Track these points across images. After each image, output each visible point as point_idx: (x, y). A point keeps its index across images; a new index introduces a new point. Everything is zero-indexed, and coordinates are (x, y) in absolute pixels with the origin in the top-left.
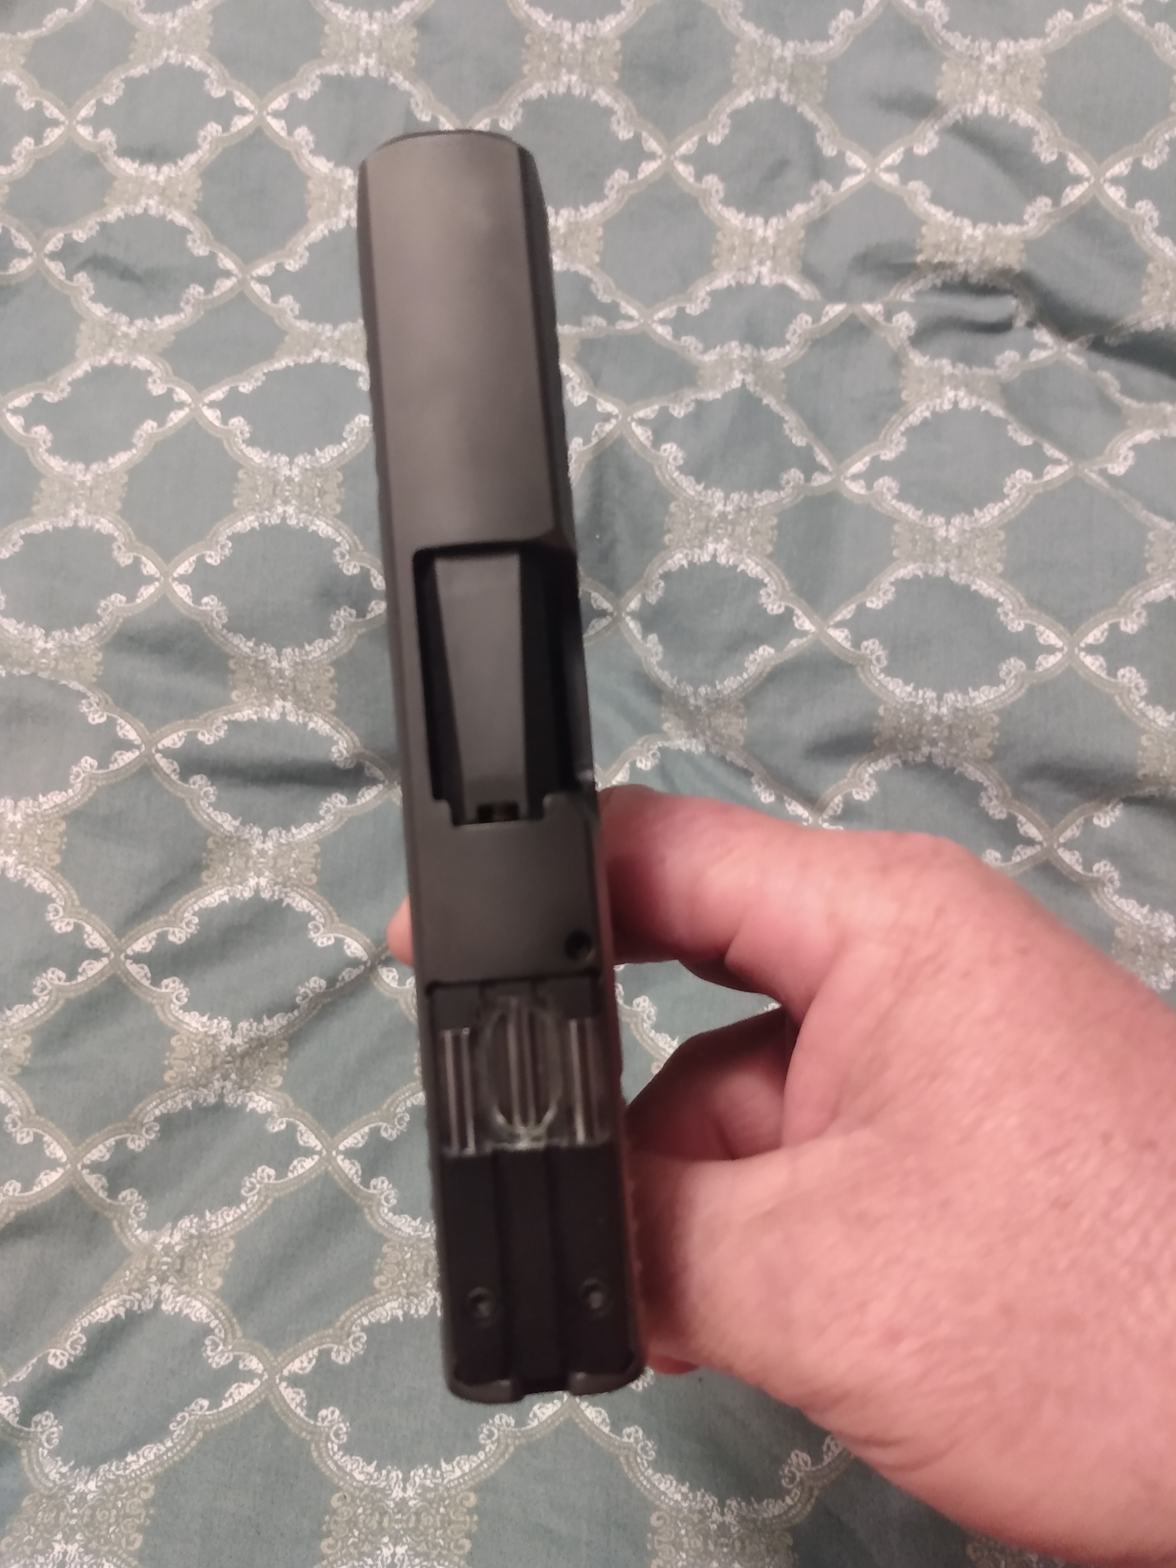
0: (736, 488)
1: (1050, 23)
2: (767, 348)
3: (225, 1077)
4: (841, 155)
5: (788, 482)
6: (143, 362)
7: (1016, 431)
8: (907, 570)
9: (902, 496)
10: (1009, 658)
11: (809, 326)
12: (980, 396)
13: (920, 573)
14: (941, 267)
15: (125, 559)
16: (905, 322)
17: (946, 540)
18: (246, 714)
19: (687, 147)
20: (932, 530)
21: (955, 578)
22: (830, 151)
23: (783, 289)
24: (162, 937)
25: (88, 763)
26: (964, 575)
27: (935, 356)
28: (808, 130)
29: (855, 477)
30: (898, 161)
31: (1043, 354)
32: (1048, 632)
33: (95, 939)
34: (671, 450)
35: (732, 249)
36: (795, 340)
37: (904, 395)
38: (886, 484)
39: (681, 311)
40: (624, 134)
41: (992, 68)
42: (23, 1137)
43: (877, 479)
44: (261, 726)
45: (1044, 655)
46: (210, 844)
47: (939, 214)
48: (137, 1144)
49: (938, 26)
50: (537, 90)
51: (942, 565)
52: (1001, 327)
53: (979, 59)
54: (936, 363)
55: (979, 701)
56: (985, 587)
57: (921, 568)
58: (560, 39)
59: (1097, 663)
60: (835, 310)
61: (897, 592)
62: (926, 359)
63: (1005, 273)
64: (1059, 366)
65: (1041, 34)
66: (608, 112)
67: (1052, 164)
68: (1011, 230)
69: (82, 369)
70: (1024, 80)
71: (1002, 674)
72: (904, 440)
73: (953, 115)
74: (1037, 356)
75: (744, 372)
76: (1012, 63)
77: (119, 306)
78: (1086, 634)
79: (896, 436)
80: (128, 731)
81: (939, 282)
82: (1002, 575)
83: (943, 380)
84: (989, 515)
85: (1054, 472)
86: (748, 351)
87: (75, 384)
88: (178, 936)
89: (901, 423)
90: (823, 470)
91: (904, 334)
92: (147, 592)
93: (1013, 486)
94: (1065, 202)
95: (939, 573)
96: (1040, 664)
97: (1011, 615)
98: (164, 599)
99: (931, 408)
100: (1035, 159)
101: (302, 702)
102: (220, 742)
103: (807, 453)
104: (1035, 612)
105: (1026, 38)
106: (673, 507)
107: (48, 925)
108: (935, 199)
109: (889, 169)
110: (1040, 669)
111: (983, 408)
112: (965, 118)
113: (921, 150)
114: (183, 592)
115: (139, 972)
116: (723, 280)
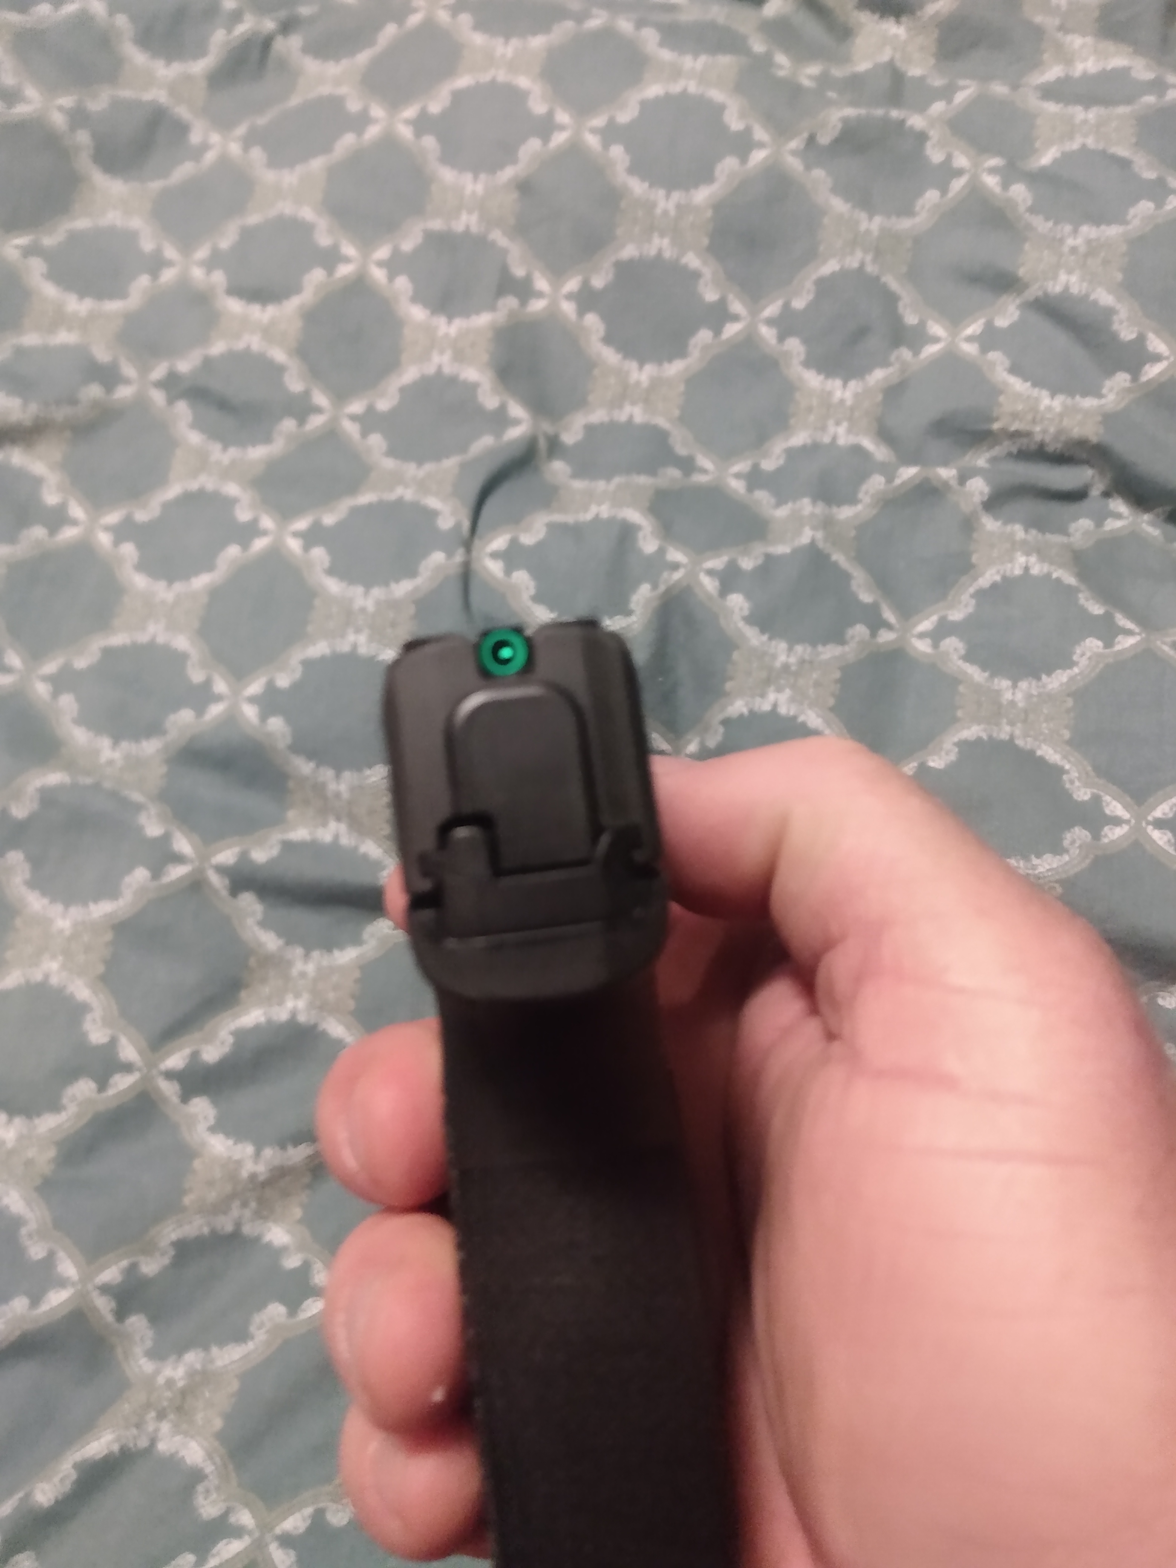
0: (799, 640)
1: (1132, 211)
2: (839, 506)
3: (245, 1205)
4: (922, 324)
5: (853, 637)
6: (232, 489)
7: (1087, 600)
8: (972, 732)
9: (968, 658)
10: (1073, 826)
11: (882, 487)
12: (1051, 563)
13: (985, 736)
14: (1016, 435)
15: (197, 676)
16: (978, 487)
17: (1012, 703)
18: (300, 834)
19: (772, 310)
20: (998, 693)
21: (1020, 742)
22: (911, 319)
23: (857, 450)
24: (195, 1055)
25: (141, 874)
26: (1029, 739)
27: (1008, 521)
28: (891, 299)
29: (922, 636)
30: (979, 331)
31: (1118, 524)
32: (1115, 803)
33: (128, 1052)
34: (737, 602)
35: (810, 409)
36: (867, 500)
37: (974, 559)
38: (953, 645)
39: (756, 467)
40: (711, 296)
41: (1074, 250)
42: (37, 1251)
43: (944, 637)
44: (313, 848)
45: (1111, 826)
46: (252, 962)
47: (1018, 385)
48: (150, 1267)
49: (1022, 208)
50: (629, 252)
51: (1008, 729)
52: (1076, 496)
53: (1062, 241)
54: (1009, 528)
55: (1041, 869)
56: (1050, 753)
57: (985, 730)
58: (654, 205)
59: (1165, 838)
60: (908, 473)
61: (960, 752)
62: (999, 524)
63: (1082, 443)
64: (1134, 536)
65: (1124, 222)
66: (696, 275)
67: (1131, 342)
68: (1089, 403)
69: (173, 491)
70: (1106, 262)
71: (1066, 843)
72: (973, 602)
73: (1033, 292)
74: (1112, 525)
75: (814, 528)
76: (1093, 248)
77: (214, 434)
78: (1154, 808)
79: (965, 597)
80: (183, 845)
81: (1014, 450)
82: (1069, 743)
83: (1014, 546)
84: (1057, 681)
85: (1125, 643)
86: (820, 509)
87: (167, 506)
88: (211, 1054)
89: (971, 585)
90: (889, 627)
91: (977, 499)
92: (216, 710)
93: (1083, 655)
94: (1144, 379)
95: (1004, 736)
96: (1106, 836)
97: (1077, 783)
98: (231, 718)
99: (1002, 572)
100: (1114, 337)
101: (356, 825)
102: (272, 862)
103: (874, 609)
104: (1101, 781)
105: (1109, 223)
106: (736, 655)
107: (84, 1035)
108: (1014, 370)
109: (970, 339)
110: (1106, 840)
111: (1055, 576)
112: (1046, 295)
113: (1002, 322)
114: (250, 712)
115: (169, 1089)
116: (799, 438)
